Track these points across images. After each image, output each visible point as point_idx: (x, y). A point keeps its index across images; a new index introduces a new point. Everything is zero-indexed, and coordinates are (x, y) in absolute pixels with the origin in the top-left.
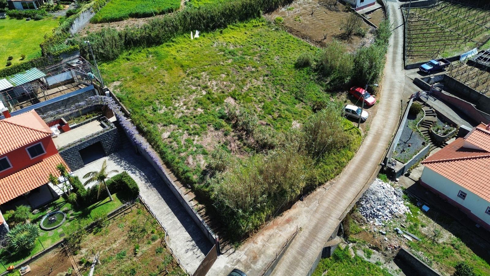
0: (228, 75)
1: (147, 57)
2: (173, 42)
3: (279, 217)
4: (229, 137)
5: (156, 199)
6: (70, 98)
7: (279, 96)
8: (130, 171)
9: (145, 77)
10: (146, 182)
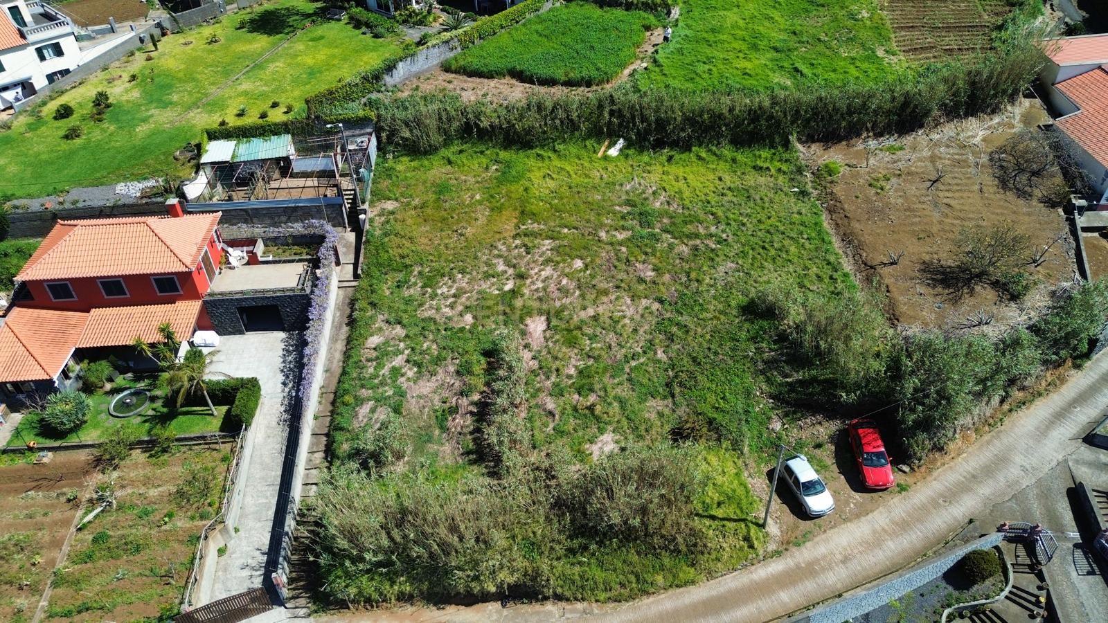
0: (586, 266)
1: (487, 168)
2: (555, 151)
3: (435, 608)
4: (464, 402)
5: (276, 449)
6: (298, 207)
7: (642, 360)
8: (284, 378)
9: (445, 210)
10: (285, 411)
